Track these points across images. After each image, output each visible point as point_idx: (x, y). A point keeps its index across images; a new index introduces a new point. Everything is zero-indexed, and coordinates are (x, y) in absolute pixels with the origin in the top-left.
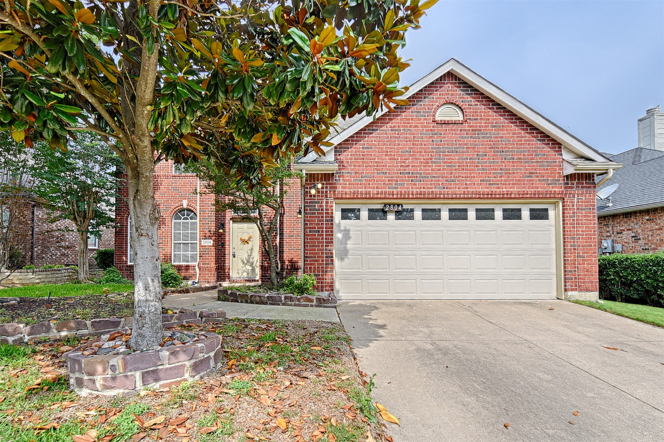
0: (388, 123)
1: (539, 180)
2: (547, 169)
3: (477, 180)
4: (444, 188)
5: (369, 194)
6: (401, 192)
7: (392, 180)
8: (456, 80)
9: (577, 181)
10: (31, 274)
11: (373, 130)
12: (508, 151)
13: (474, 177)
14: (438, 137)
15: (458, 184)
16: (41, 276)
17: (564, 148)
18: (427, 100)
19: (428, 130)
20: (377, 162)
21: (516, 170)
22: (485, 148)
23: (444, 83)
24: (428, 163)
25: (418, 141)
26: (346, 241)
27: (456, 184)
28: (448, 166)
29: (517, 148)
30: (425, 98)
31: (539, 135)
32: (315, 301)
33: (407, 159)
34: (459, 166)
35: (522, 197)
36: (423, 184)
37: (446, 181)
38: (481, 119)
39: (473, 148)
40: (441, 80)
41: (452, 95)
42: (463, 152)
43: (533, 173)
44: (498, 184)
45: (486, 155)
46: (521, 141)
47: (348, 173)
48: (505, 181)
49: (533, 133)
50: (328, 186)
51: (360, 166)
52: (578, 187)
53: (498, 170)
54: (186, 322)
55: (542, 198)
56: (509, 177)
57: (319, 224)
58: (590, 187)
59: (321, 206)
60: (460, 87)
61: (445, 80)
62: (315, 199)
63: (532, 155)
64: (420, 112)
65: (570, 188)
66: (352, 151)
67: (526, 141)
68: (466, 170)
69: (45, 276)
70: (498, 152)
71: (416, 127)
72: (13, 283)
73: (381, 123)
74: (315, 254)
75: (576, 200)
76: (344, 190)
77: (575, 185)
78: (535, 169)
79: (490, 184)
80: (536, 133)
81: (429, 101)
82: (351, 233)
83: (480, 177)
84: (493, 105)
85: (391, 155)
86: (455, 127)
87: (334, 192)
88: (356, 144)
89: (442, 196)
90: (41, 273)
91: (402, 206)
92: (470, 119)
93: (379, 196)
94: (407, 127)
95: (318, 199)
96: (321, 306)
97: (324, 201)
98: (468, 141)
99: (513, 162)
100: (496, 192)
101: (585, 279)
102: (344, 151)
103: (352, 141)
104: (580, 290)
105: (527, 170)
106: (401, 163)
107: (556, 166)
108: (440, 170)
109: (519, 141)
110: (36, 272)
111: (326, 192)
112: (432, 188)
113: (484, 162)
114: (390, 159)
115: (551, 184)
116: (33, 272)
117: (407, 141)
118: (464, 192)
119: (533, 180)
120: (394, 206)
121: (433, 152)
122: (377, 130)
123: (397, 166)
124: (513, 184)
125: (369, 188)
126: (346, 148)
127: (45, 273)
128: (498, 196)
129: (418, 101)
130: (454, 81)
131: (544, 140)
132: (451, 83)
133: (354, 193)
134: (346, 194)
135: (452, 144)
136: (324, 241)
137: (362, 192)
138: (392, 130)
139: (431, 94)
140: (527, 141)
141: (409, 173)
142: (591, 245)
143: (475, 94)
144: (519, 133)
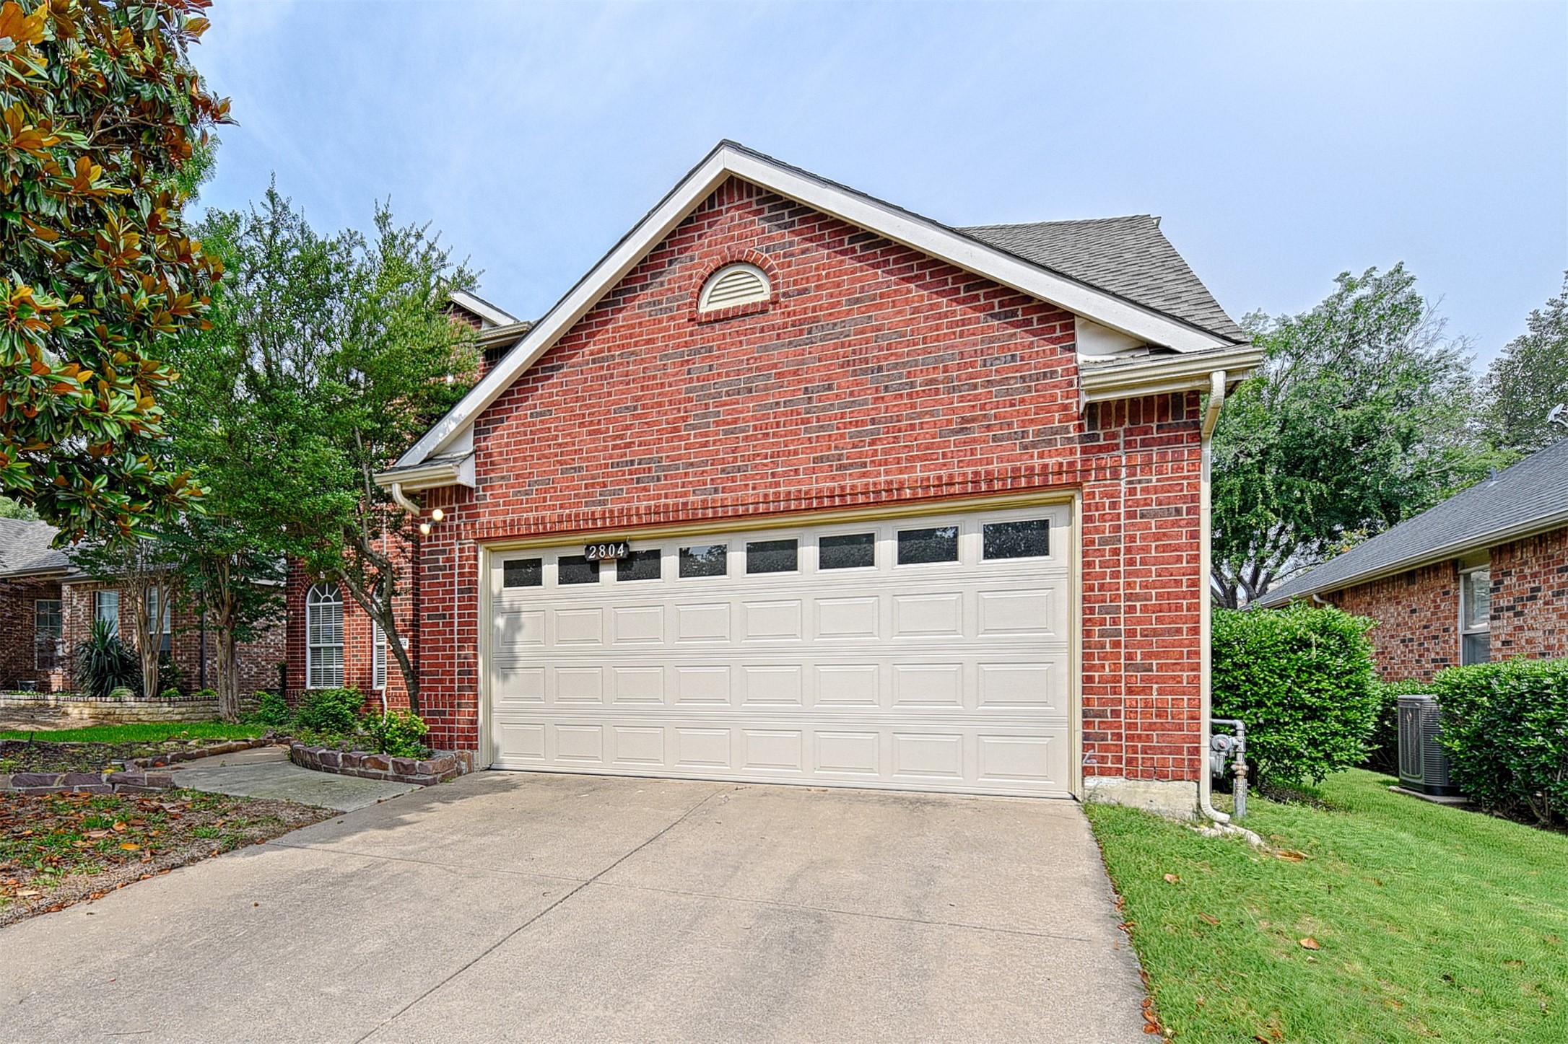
0: (585, 345)
1: (995, 439)
2: (1022, 401)
3: (803, 460)
4: (716, 491)
5: (544, 523)
6: (611, 512)
7: (593, 485)
8: (750, 195)
9: (1127, 425)
10: (166, 704)
11: (552, 369)
12: (896, 366)
13: (796, 453)
14: (703, 359)
15: (753, 477)
16: (184, 710)
17: (1084, 327)
18: (676, 266)
19: (678, 346)
20: (560, 445)
21: (920, 415)
22: (828, 367)
23: (720, 213)
24: (676, 429)
25: (654, 377)
26: (513, 636)
27: (746, 478)
28: (726, 432)
29: (925, 351)
30: (671, 263)
31: (996, 301)
32: (391, 767)
33: (628, 427)
34: (755, 428)
35: (937, 493)
36: (665, 487)
37: (723, 471)
38: (818, 288)
39: (795, 373)
40: (712, 206)
41: (740, 237)
42: (766, 388)
43: (974, 420)
44: (864, 465)
45: (830, 387)
46: (938, 328)
47: (503, 478)
48: (885, 452)
49: (976, 298)
50: (464, 513)
51: (525, 459)
52: (1128, 444)
53: (863, 423)
54: (80, 788)
55: (1003, 491)
56: (896, 439)
57: (444, 600)
58: (1178, 440)
59: (448, 560)
60: (760, 212)
61: (721, 204)
62: (438, 545)
63: (972, 365)
64: (660, 302)
65: (1101, 449)
66: (510, 427)
67: (951, 325)
68: (775, 435)
69: (190, 709)
70: (865, 372)
71: (649, 342)
72: (139, 720)
73: (570, 348)
74: (437, 665)
75: (1123, 486)
76: (493, 519)
77: (1121, 441)
78: (983, 407)
79: (840, 468)
80: (986, 296)
81: (681, 269)
82: (524, 615)
83: (814, 450)
84: (851, 241)
85: (591, 423)
86: (749, 323)
87: (473, 525)
88: (517, 408)
89: (710, 513)
90: (184, 704)
91: (626, 546)
92: (785, 295)
93: (565, 526)
94: (629, 345)
95: (443, 545)
96: (402, 780)
97: (457, 547)
98: (782, 356)
99: (910, 396)
100: (853, 487)
101: (1149, 738)
102: (495, 429)
103: (510, 402)
104: (1132, 775)
105: (954, 411)
106: (614, 438)
107: (1055, 387)
108: (705, 444)
109: (931, 329)
110: (175, 701)
111: (458, 526)
112: (685, 494)
113: (824, 409)
114: (590, 433)
115: (1034, 445)
116: (170, 702)
117: (628, 384)
118: (766, 496)
119: (974, 441)
120: (607, 547)
121: (690, 400)
122: (561, 367)
123: (606, 448)
124: (911, 459)
125: (544, 508)
126: (497, 421)
127: (191, 704)
128: (861, 499)
129: (654, 276)
130: (746, 200)
131: (1014, 314)
132: (738, 208)
133: (512, 524)
134: (496, 528)
135: (738, 372)
136: (456, 636)
137: (527, 519)
138: (594, 361)
139: (686, 249)
140: (957, 324)
141: (632, 462)
142: (1179, 631)
143: (802, 222)
144: (932, 307)
